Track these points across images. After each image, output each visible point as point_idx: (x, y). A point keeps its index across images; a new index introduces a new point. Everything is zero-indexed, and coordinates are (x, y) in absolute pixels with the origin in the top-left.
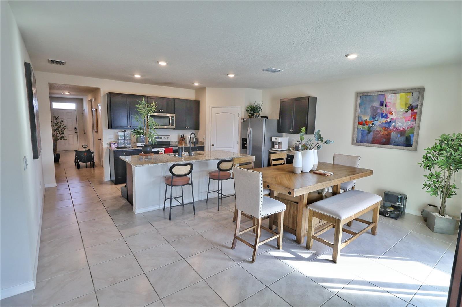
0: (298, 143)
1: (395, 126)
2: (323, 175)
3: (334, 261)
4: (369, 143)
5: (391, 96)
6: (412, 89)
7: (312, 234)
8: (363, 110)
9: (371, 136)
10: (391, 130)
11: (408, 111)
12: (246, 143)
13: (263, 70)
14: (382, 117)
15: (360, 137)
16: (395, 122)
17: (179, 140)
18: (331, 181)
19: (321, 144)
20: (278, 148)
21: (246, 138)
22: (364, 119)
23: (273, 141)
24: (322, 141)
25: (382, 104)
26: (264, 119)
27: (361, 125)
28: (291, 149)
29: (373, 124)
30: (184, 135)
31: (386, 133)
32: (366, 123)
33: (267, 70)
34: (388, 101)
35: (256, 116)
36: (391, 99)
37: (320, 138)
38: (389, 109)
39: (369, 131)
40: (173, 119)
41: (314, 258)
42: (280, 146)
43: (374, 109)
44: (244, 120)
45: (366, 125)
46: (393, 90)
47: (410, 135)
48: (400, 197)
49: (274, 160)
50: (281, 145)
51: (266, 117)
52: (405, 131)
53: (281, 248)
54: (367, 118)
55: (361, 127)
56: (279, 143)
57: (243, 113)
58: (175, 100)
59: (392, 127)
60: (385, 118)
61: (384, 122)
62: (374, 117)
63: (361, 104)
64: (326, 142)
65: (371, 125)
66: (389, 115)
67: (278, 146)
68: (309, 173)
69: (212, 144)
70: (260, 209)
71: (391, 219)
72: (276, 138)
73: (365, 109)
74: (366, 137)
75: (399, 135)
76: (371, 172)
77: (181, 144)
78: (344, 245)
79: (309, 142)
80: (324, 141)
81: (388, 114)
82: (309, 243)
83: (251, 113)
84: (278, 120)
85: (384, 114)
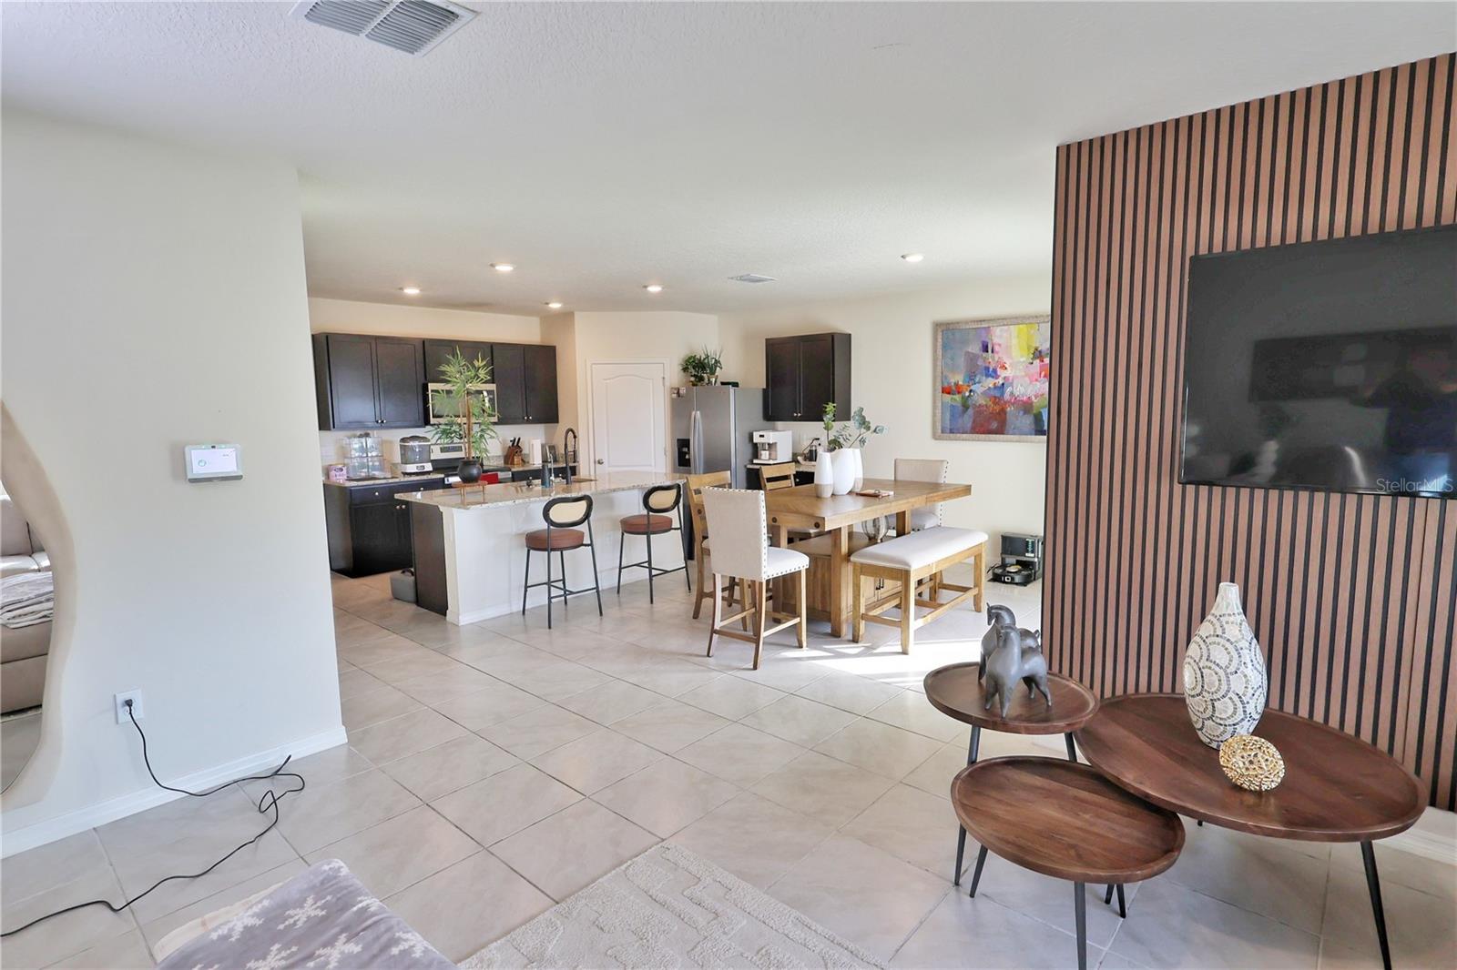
0: (815, 443)
1: (1012, 393)
2: (875, 496)
3: (905, 653)
4: (966, 433)
5: (1001, 331)
6: (1036, 317)
7: (863, 610)
8: (950, 362)
9: (967, 420)
10: (1006, 403)
11: (1034, 362)
12: (689, 450)
13: (732, 278)
14: (988, 375)
15: (948, 422)
16: (1011, 385)
17: (505, 454)
18: (889, 504)
19: (867, 435)
20: (770, 459)
21: (686, 438)
22: (953, 381)
23: (755, 441)
24: (868, 428)
25: (985, 349)
26: (732, 389)
27: (949, 393)
28: (799, 458)
29: (971, 391)
30: (519, 439)
31: (997, 408)
32: (958, 390)
33: (742, 279)
34: (996, 340)
35: (710, 382)
36: (1001, 337)
37: (864, 423)
38: (999, 358)
39: (965, 407)
40: (491, 396)
41: (869, 651)
42: (773, 453)
43: (972, 359)
44: (678, 393)
45: (959, 393)
46: (1003, 319)
47: (1042, 410)
48: (1030, 541)
49: (769, 480)
50: (776, 451)
51: (735, 385)
52: (1031, 404)
53: (804, 644)
54: (959, 378)
55: (948, 398)
56: (771, 446)
57: (675, 376)
58: (494, 347)
59: (1007, 397)
60: (993, 377)
61: (991, 386)
62: (971, 377)
63: (945, 347)
64: (875, 431)
65: (967, 394)
66: (999, 371)
67: (770, 454)
68: (848, 496)
69: (597, 460)
70: (764, 563)
71: (1015, 586)
72: (761, 433)
73: (952, 359)
74: (960, 421)
75: (1022, 413)
76: (967, 490)
77: (512, 463)
78: (921, 622)
79: (843, 433)
80: (873, 428)
81: (998, 369)
82: (857, 629)
83: (694, 376)
84: (764, 389)
85: (991, 370)
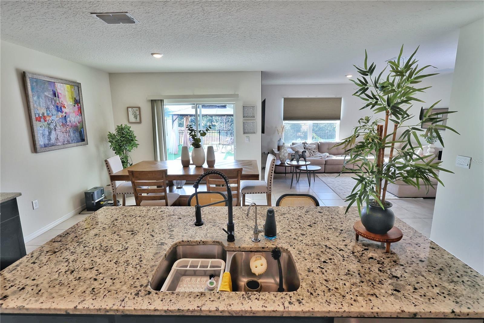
1: (70, 121)
5: (61, 86)
6: (74, 82)
10: (68, 126)
11: (76, 105)
14: (58, 111)
16: (69, 116)
22: (40, 113)
25: (55, 94)
27: (39, 121)
29: (51, 119)
34: (59, 91)
36: (60, 89)
38: (62, 101)
39: (50, 129)
43: (48, 100)
45: (45, 120)
47: (81, 129)
52: (77, 126)
54: (43, 112)
55: (39, 124)
59: (68, 123)
60: (60, 112)
61: (60, 117)
66: (63, 109)
73: (38, 98)
75: (75, 131)
81: (62, 108)
85: (59, 108)
